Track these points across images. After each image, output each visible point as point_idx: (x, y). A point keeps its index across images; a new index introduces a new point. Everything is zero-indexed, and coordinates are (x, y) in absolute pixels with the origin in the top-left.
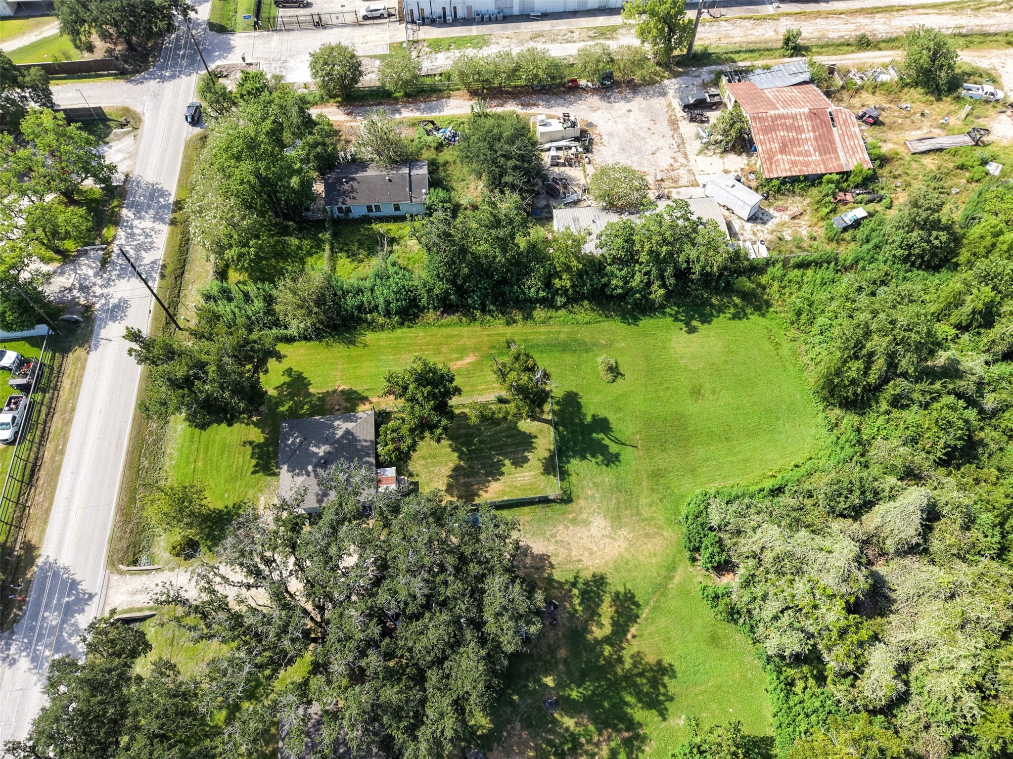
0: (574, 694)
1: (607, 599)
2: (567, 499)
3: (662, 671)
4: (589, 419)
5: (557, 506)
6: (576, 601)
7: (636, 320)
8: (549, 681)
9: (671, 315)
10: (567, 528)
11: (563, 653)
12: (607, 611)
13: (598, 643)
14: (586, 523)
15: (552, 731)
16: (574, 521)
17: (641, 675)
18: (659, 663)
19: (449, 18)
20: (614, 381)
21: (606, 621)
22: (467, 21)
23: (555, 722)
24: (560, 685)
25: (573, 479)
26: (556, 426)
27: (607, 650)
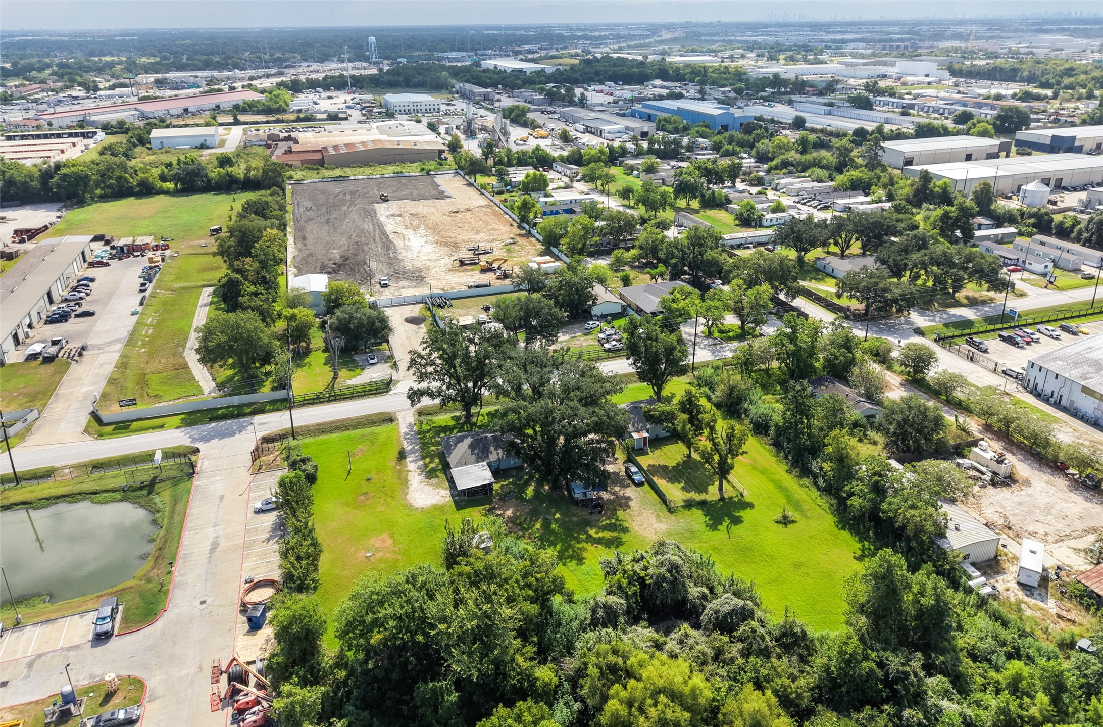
0: (553, 526)
1: (614, 534)
2: (671, 510)
3: (580, 560)
4: (738, 514)
5: (664, 507)
6: (608, 522)
7: (843, 528)
8: (557, 516)
9: (863, 546)
10: (652, 514)
11: (575, 519)
12: (607, 535)
13: (587, 533)
14: (661, 522)
15: (531, 520)
16: (658, 516)
17: (574, 551)
18: (584, 558)
19: (1052, 400)
20: (777, 522)
21: (601, 535)
22: (1065, 410)
23: (537, 520)
24: (557, 521)
25: (686, 512)
26: (722, 499)
27: (583, 537)
